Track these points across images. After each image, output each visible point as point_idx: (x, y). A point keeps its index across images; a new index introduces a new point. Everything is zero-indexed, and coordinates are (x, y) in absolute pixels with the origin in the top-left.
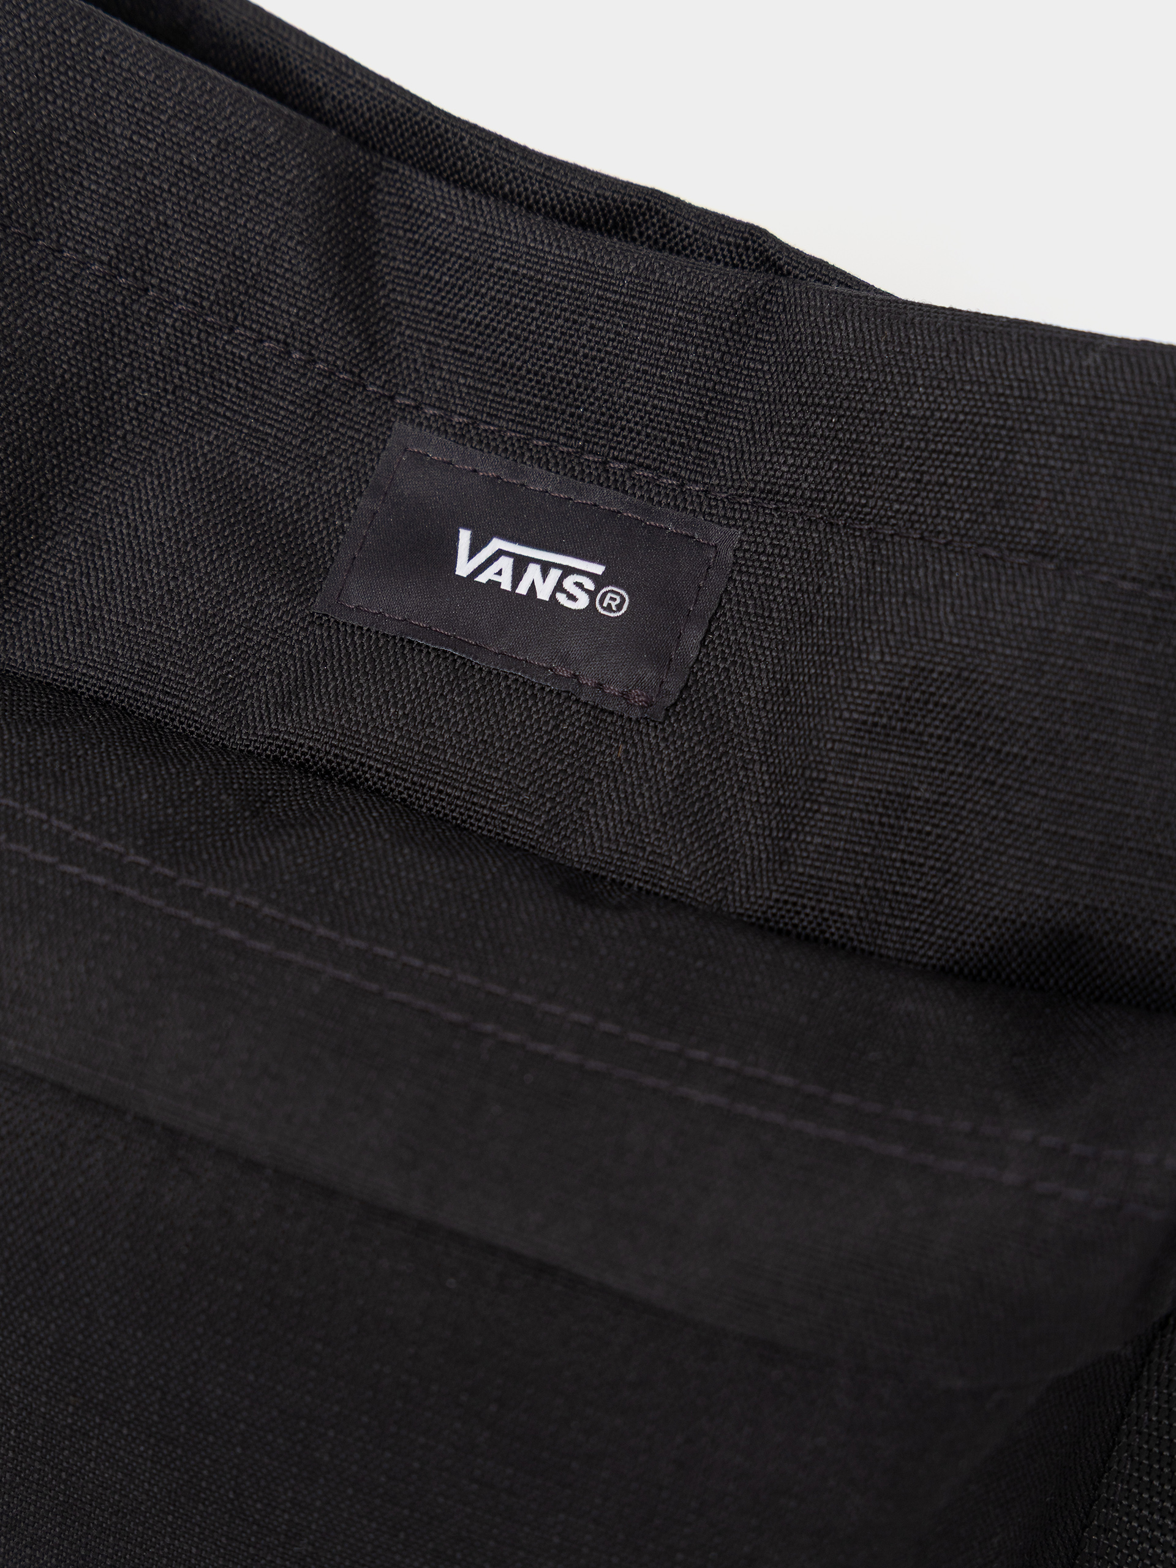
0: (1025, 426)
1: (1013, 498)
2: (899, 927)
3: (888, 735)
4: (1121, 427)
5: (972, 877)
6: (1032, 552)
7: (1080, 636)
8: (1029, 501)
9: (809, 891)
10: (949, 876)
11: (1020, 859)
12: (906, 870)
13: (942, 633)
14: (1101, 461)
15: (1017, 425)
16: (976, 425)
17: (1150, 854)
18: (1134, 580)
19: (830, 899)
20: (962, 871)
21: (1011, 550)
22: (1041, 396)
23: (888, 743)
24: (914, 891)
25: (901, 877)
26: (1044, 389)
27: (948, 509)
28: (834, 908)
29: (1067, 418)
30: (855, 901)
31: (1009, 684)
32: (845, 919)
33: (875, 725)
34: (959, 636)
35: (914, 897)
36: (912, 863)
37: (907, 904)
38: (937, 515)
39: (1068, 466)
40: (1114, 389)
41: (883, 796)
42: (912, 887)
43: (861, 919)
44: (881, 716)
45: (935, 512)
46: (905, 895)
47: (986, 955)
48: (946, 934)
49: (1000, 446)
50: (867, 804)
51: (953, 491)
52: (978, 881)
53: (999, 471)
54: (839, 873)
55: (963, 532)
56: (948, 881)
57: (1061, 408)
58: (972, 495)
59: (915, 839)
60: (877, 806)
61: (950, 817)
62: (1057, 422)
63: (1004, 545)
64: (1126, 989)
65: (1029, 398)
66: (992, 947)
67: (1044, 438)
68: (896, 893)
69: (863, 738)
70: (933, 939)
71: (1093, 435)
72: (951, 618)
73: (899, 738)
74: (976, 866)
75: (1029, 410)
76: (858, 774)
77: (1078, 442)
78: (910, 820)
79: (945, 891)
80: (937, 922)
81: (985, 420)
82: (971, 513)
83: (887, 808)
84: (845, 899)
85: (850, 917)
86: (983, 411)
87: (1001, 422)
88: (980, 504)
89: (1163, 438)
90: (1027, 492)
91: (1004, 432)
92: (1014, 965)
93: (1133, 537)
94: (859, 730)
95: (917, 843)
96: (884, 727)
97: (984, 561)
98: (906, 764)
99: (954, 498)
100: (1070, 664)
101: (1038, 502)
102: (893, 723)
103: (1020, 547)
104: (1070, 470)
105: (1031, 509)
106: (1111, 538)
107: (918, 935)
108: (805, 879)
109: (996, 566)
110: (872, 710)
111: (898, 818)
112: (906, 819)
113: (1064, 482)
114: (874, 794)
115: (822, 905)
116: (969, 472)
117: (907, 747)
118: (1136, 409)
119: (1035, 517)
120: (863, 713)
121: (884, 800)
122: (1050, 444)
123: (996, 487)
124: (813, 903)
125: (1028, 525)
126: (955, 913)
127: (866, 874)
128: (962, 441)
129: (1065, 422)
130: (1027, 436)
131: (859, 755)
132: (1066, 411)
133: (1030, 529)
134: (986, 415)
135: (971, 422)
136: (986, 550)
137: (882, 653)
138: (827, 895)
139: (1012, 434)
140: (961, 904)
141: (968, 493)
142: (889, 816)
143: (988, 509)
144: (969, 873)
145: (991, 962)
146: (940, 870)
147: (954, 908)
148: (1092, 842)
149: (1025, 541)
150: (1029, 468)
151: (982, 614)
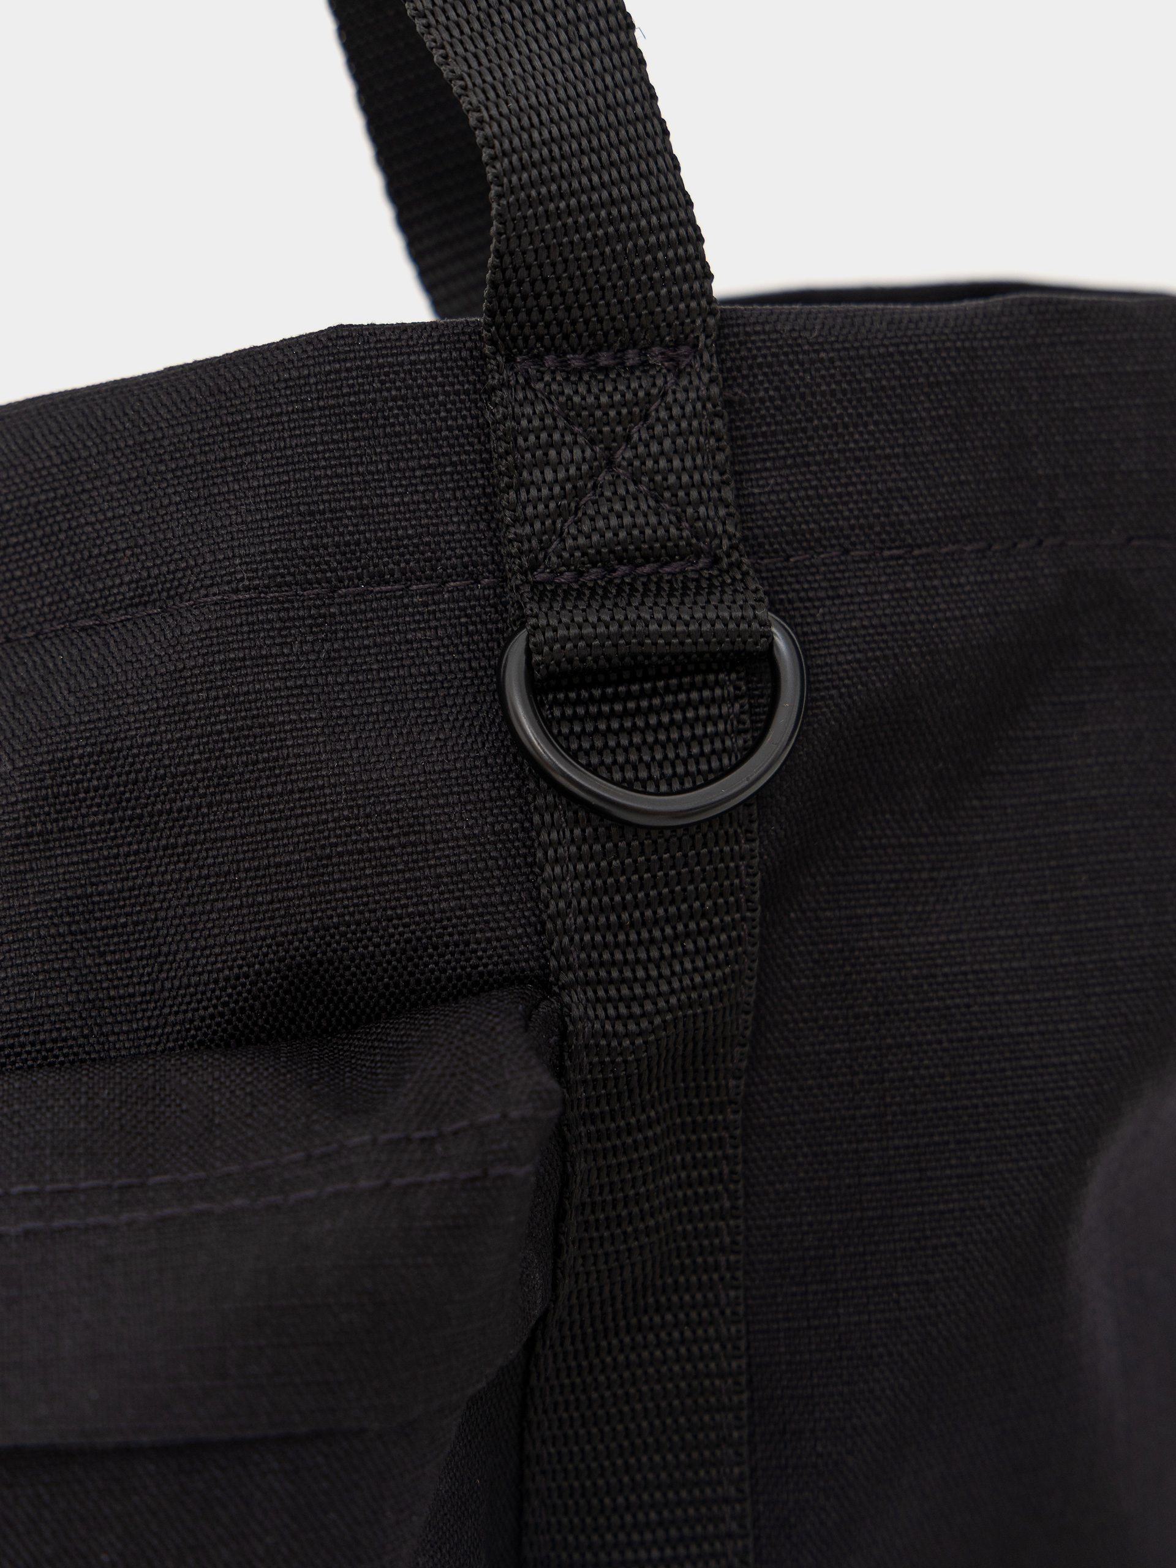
0: (78, 488)
1: (92, 562)
2: (127, 1033)
3: (47, 842)
4: (178, 450)
5: (187, 949)
6: (131, 605)
7: (213, 663)
8: (111, 557)
9: (23, 1027)
10: (162, 959)
11: (230, 909)
12: (113, 971)
13: (67, 716)
14: (170, 490)
15: (70, 491)
16: (26, 508)
17: (361, 852)
18: (247, 589)
19: (47, 1027)
20: (174, 947)
21: (108, 612)
22: (84, 454)
23: (50, 849)
24: (131, 990)
25: (111, 980)
26: (85, 445)
27: (25, 601)
28: (55, 1035)
29: (120, 464)
30: (74, 1020)
31: (158, 738)
32: (70, 1043)
33: (30, 835)
34: (86, 712)
35: (132, 996)
36: (117, 962)
37: (127, 1005)
38: (17, 612)
39: (138, 508)
40: (158, 419)
41: (64, 904)
42: (127, 986)
43: (86, 1037)
44: (34, 824)
45: (12, 611)
46: (121, 997)
47: (229, 1022)
48: (181, 1017)
49: (59, 518)
50: (51, 918)
51: (24, 582)
52: (195, 949)
53: (67, 542)
54: (47, 997)
55: (50, 617)
56: (162, 964)
57: (110, 456)
58: (46, 578)
59: (112, 936)
60: (61, 916)
61: (142, 900)
62: (111, 471)
63: (99, 610)
64: (382, 1002)
65: (73, 460)
66: (233, 1012)
67: (104, 492)
68: (113, 999)
69: (22, 853)
70: (168, 1029)
71: (153, 469)
72: (72, 699)
73: (60, 840)
74: (187, 936)
75: (77, 472)
76: (30, 891)
77: (139, 482)
78: (100, 919)
79: (163, 975)
80: (166, 1011)
81: (33, 499)
82: (52, 594)
83: (73, 915)
84: (63, 1021)
85: (74, 1038)
86: (28, 492)
87: (52, 495)
88: (59, 582)
89: (226, 444)
90: (105, 549)
91: (58, 504)
92: (260, 1022)
93: (232, 548)
94: (14, 846)
95: (116, 940)
96: (40, 834)
97: (83, 634)
98: (77, 863)
99: (28, 588)
100: (213, 693)
101: (120, 555)
102: (49, 826)
103: (117, 605)
104: (141, 511)
105: (115, 564)
106: (209, 558)
107: (151, 1033)
108: (15, 1016)
109: (98, 633)
110: (22, 821)
111: (87, 921)
112: (96, 919)
113: (139, 525)
114: (54, 905)
115: (42, 1037)
116: (34, 556)
117: (71, 846)
118: (188, 428)
119: (122, 570)
120: (14, 827)
121: (67, 908)
122: (111, 494)
123: (69, 559)
124: (32, 1038)
125: (118, 581)
126: (182, 992)
127: (75, 989)
128: (16, 530)
129: (119, 468)
130: (84, 497)
131: (25, 872)
132: (115, 457)
133: (121, 584)
134: (33, 494)
135: (20, 507)
136: (81, 623)
137: (12, 761)
138: (42, 1024)
139: (67, 501)
140: (185, 980)
141: (41, 577)
142: (78, 923)
143: (69, 584)
144: (182, 946)
145: (236, 1028)
146: (150, 957)
147: (179, 988)
148: (299, 862)
149: (120, 597)
150: (98, 526)
151: (102, 682)
